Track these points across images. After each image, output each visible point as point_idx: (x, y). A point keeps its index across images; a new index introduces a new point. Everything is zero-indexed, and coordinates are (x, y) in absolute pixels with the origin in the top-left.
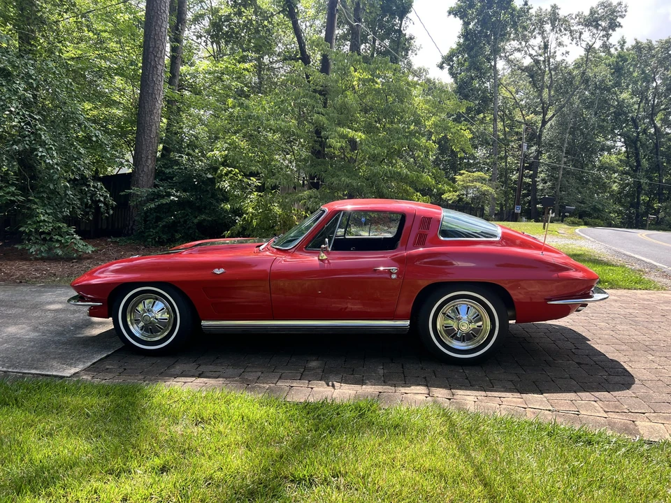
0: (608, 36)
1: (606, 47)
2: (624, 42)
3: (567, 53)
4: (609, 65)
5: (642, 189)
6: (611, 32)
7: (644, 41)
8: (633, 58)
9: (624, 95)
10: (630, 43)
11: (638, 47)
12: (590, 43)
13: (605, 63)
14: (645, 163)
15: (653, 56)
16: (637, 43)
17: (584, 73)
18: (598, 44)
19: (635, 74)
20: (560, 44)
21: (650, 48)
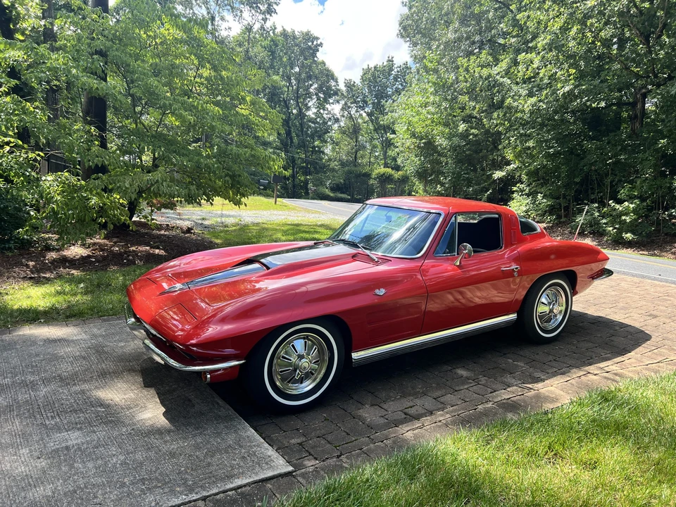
0: (265, 20)
1: (264, 30)
2: (275, 28)
3: (230, 28)
4: (265, 47)
5: (296, 164)
6: (268, 16)
7: (289, 30)
8: (283, 44)
9: (275, 78)
10: (279, 30)
11: (284, 34)
12: (251, 23)
13: (261, 45)
14: (295, 140)
15: (297, 45)
16: (284, 30)
17: (247, 51)
18: (257, 27)
19: (285, 59)
20: (223, 19)
21: (294, 37)
